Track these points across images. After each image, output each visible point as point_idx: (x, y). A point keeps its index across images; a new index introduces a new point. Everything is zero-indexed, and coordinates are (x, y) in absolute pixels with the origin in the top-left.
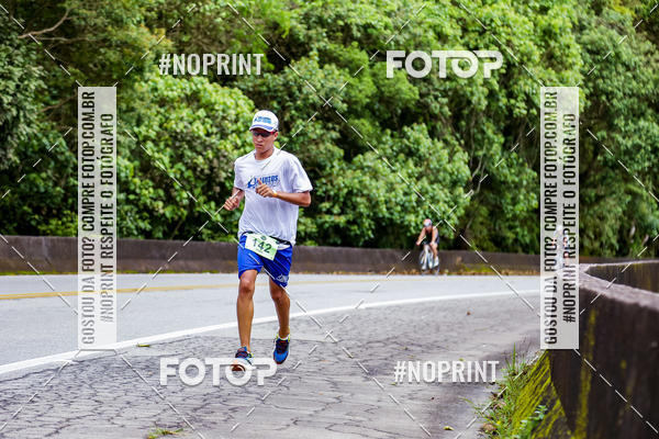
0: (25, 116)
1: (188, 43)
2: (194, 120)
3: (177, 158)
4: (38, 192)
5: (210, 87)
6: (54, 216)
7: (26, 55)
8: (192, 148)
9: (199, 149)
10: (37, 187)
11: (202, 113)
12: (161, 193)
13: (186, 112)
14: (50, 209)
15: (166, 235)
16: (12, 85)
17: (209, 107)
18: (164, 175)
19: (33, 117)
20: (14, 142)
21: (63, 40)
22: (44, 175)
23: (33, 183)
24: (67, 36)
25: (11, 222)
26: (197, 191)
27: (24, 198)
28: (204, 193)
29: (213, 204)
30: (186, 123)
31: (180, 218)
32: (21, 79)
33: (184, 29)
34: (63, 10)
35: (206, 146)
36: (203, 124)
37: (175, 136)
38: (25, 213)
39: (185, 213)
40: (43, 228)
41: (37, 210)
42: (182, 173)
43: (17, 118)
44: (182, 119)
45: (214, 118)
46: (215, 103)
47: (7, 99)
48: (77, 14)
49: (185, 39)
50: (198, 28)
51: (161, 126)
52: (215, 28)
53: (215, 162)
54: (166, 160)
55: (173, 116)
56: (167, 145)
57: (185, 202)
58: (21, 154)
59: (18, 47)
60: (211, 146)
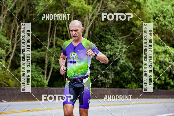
0: (122, 58)
1: (164, 37)
2: (166, 57)
3: (161, 68)
4: (125, 77)
5: (170, 48)
6: (129, 84)
7: (122, 42)
8: (165, 65)
9: (167, 65)
10: (125, 76)
11: (168, 55)
12: (157, 77)
13: (163, 55)
14: (128, 82)
15: (158, 88)
16: (118, 50)
17: (170, 54)
18: (157, 72)
19: (124, 58)
20: (119, 64)
21: (131, 38)
22: (126, 73)
23: (123, 75)
24: (132, 37)
25: (118, 85)
26: (167, 76)
27: (121, 79)
28: (169, 77)
29: (171, 80)
30: (163, 58)
31: (162, 84)
32: (121, 49)
33: (163, 34)
34: (131, 31)
35: (169, 64)
36: (168, 58)
37: (160, 62)
38: (121, 83)
39: (163, 82)
40: (126, 86)
41: (124, 82)
42: (162, 72)
43: (120, 59)
44: (162, 57)
45: (171, 57)
46: (171, 53)
47: (117, 54)
48: (135, 32)
49: (163, 36)
50: (166, 33)
51: (157, 59)
52: (171, 33)
53: (172, 69)
54: (158, 68)
55: (160, 56)
56: (158, 64)
57: (163, 79)
58: (121, 67)
59: (120, 40)
60: (170, 64)
